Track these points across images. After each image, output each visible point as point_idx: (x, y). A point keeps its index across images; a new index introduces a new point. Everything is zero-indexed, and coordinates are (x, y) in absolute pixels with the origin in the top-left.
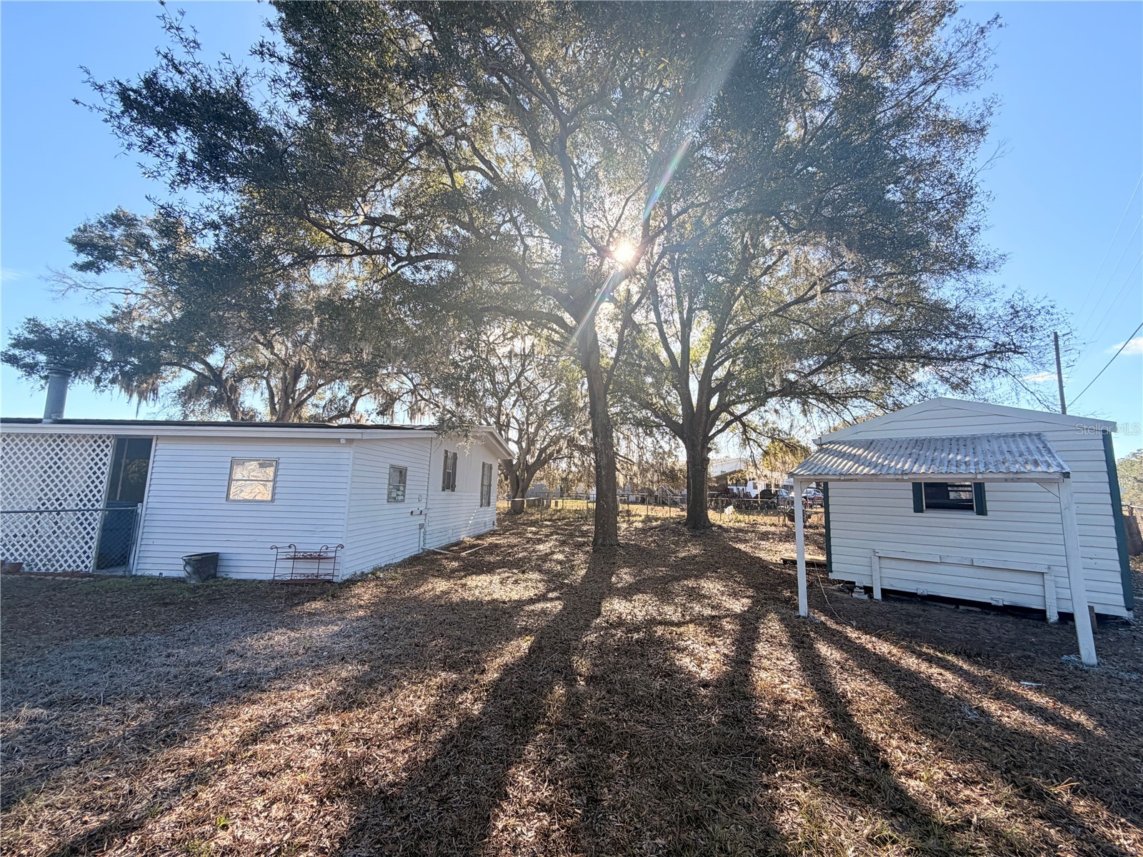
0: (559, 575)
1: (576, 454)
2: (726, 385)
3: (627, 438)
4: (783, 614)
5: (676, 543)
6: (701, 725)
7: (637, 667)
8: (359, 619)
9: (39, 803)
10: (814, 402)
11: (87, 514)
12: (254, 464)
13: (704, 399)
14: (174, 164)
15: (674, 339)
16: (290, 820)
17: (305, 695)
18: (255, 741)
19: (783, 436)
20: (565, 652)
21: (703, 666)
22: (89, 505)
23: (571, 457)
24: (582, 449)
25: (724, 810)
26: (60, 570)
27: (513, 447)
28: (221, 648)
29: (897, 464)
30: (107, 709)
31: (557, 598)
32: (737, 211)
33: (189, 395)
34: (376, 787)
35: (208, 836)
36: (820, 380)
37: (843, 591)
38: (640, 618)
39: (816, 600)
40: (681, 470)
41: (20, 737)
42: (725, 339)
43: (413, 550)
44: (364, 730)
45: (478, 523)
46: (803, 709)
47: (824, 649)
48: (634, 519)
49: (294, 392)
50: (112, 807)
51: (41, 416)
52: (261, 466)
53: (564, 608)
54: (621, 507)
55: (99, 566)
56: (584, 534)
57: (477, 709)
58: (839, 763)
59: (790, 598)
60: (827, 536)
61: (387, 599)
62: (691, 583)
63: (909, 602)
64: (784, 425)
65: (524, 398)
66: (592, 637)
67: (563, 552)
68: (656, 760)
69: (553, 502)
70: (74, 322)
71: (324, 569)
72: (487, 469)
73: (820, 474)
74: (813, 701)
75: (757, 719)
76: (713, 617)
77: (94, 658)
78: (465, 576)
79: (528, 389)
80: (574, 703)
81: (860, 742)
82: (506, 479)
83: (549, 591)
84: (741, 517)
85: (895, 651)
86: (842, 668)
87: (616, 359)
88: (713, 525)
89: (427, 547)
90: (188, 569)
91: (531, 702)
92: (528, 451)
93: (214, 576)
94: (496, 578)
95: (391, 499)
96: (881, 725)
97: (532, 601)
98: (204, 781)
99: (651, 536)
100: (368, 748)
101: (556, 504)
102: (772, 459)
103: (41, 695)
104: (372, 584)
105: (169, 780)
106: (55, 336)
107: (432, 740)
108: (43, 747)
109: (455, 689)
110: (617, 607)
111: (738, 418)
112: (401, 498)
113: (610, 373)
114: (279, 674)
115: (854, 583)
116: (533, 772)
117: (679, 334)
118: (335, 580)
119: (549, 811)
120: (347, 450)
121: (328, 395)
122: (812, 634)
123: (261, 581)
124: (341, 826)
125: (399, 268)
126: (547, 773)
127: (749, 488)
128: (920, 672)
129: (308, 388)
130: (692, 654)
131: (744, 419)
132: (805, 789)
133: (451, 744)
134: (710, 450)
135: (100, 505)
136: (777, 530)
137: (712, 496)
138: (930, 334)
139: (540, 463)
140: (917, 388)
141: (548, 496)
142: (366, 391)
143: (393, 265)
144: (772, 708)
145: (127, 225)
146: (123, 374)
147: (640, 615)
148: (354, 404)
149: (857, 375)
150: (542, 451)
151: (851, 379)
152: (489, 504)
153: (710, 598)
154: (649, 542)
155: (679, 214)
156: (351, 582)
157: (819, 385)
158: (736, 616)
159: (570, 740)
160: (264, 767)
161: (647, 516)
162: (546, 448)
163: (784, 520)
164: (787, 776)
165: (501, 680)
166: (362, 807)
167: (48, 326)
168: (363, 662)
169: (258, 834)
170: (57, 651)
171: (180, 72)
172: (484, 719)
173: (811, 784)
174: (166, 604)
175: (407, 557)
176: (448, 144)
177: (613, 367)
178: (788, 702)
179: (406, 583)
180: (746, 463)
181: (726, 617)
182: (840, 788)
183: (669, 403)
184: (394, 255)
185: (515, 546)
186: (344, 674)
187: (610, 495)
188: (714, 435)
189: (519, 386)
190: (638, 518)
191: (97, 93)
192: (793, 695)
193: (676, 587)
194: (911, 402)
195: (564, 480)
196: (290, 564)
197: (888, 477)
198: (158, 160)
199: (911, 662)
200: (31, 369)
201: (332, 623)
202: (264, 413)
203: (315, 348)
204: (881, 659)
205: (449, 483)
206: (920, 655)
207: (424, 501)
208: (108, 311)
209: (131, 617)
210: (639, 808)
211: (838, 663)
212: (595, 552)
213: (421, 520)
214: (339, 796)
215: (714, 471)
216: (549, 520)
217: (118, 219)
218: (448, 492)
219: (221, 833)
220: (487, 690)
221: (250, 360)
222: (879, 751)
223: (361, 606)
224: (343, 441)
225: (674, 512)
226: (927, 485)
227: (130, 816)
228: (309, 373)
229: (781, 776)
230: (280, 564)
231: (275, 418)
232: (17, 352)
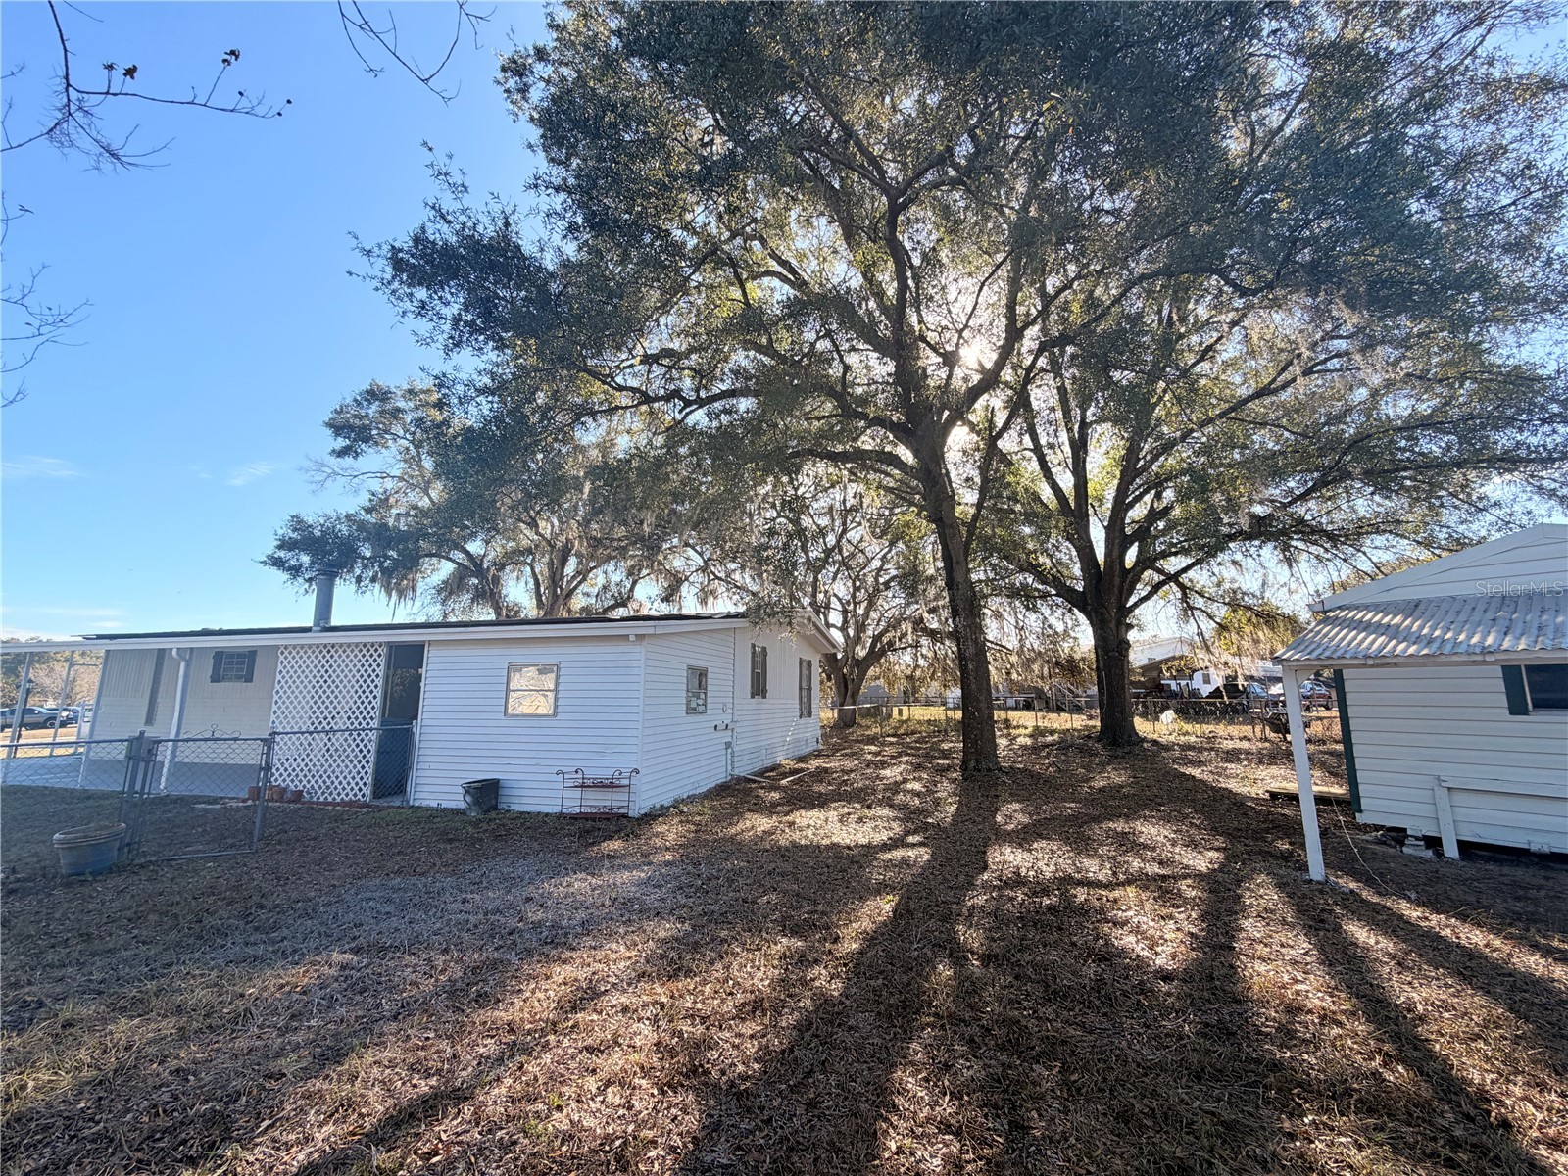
0: (919, 811)
1: (925, 641)
2: (1148, 529)
3: (998, 616)
4: (1282, 877)
5: (1087, 767)
6: (1167, 1035)
7: (1055, 945)
8: (668, 864)
9: (369, 1059)
10: (1300, 545)
11: (363, 734)
12: (532, 672)
13: (1116, 553)
14: (447, 327)
15: (1060, 468)
16: (630, 1109)
17: (619, 956)
18: (574, 1009)
19: (1251, 601)
20: (945, 919)
21: (1159, 949)
22: (364, 724)
23: (917, 646)
24: (933, 634)
25: (1225, 1163)
26: (338, 799)
27: (837, 636)
28: (516, 896)
29: (1470, 637)
30: (413, 960)
31: (921, 844)
32: (1154, 275)
33: (450, 589)
34: (724, 1078)
35: (543, 1116)
36: (1310, 510)
37: (1384, 843)
38: (1048, 875)
39: (1338, 856)
40: (1083, 659)
41: (336, 985)
42: (1141, 462)
43: (720, 777)
44: (699, 1006)
45: (798, 741)
46: (1339, 1024)
47: (1361, 933)
48: (1018, 732)
49: (562, 579)
50: (439, 1072)
51: (309, 623)
52: (541, 672)
53: (934, 857)
54: (999, 715)
55: (376, 795)
56: (945, 754)
57: (836, 988)
58: (1417, 1113)
59: (1291, 853)
60: (1349, 755)
61: (697, 839)
62: (1120, 826)
63: (1518, 864)
64: (1249, 583)
65: (849, 568)
66: (981, 900)
67: (920, 779)
68: (1105, 1080)
69: (895, 709)
70: (333, 514)
71: (615, 801)
72: (805, 665)
73: (1329, 658)
74: (1354, 1014)
75: (1260, 1033)
76: (1164, 878)
77: (389, 900)
78: (791, 811)
79: (852, 555)
80: (967, 990)
81: (1449, 1086)
82: (829, 679)
83: (907, 833)
84: (1188, 727)
85: (1497, 943)
86: (1399, 964)
87: (979, 505)
88: (1144, 740)
89: (736, 772)
90: (468, 798)
91: (909, 984)
92: (858, 640)
93: (496, 808)
94: (833, 815)
95: (691, 710)
96: (1488, 1059)
97: (886, 847)
98: (528, 1051)
99: (1047, 757)
100: (707, 1028)
101: (900, 712)
102: (1234, 637)
103: (347, 939)
104: (676, 820)
105: (489, 1047)
106: (317, 533)
107: (784, 1024)
108: (358, 998)
109: (803, 960)
110: (1009, 858)
111: (1174, 578)
112: (701, 708)
113: (972, 526)
114: (587, 928)
115: (1405, 830)
116: (927, 1080)
117: (1070, 461)
118: (631, 814)
119: (958, 1133)
120: (638, 648)
121: (601, 581)
122: (1337, 909)
123: (547, 815)
124: (692, 1122)
125: (687, 414)
126: (946, 1083)
127: (1197, 681)
128: (1553, 980)
129: (579, 573)
130: (1137, 931)
131: (1184, 579)
132: (1360, 1148)
133: (810, 1033)
134: (1130, 627)
135: (375, 724)
136: (1254, 747)
137: (1137, 696)
138: (1510, 422)
139: (875, 656)
140: (1493, 510)
141: (888, 701)
142: (645, 572)
143: (680, 411)
144: (1284, 1018)
145: (382, 400)
146: (384, 570)
147: (1048, 872)
148: (632, 590)
149: (1377, 498)
150: (877, 639)
151: (1365, 504)
152: (810, 715)
153: (1154, 849)
154: (1045, 765)
155: (1059, 292)
156: (649, 818)
157: (1308, 517)
158: (1200, 877)
159: (972, 1041)
160: (589, 1041)
161: (1036, 728)
162: (881, 634)
163: (1263, 731)
164: (1325, 1124)
165: (861, 952)
166: (712, 1102)
167: (310, 522)
168: (682, 920)
169: (597, 1121)
170: (352, 891)
171: (449, 222)
172: (848, 1002)
173: (1370, 1139)
174: (450, 841)
175: (713, 785)
176: (734, 247)
177: (975, 518)
178: (1310, 1012)
179: (717, 820)
180: (1191, 645)
181: (1185, 877)
182: (1423, 1152)
183: (1060, 562)
184: (682, 398)
185: (851, 771)
186: (662, 934)
187: (982, 698)
188: (1136, 605)
189: (840, 552)
190: (1022, 731)
191: (365, 258)
192: (1317, 1001)
193: (1096, 831)
194: (1483, 533)
195: (910, 678)
196: (577, 793)
197: (1455, 658)
198: (431, 325)
199: (1532, 963)
200: (295, 571)
201: (637, 867)
202: (529, 608)
203: (586, 522)
204: (1471, 954)
205: (759, 688)
206: (1548, 952)
207: (729, 711)
208: (364, 499)
209: (417, 855)
210: (1090, 1144)
211: (1392, 957)
212: (965, 779)
213: (727, 736)
214: (682, 1085)
215: (1138, 658)
216: (893, 736)
217: (374, 394)
218: (758, 699)
219: (556, 1115)
220: (845, 965)
221: (511, 544)
222: (1488, 1101)
223: (668, 849)
224: (632, 638)
225: (1078, 722)
226: (1530, 669)
227: (458, 1084)
228: (578, 555)
229: (1314, 1121)
230: (568, 793)
231: (542, 613)
232: (282, 554)
